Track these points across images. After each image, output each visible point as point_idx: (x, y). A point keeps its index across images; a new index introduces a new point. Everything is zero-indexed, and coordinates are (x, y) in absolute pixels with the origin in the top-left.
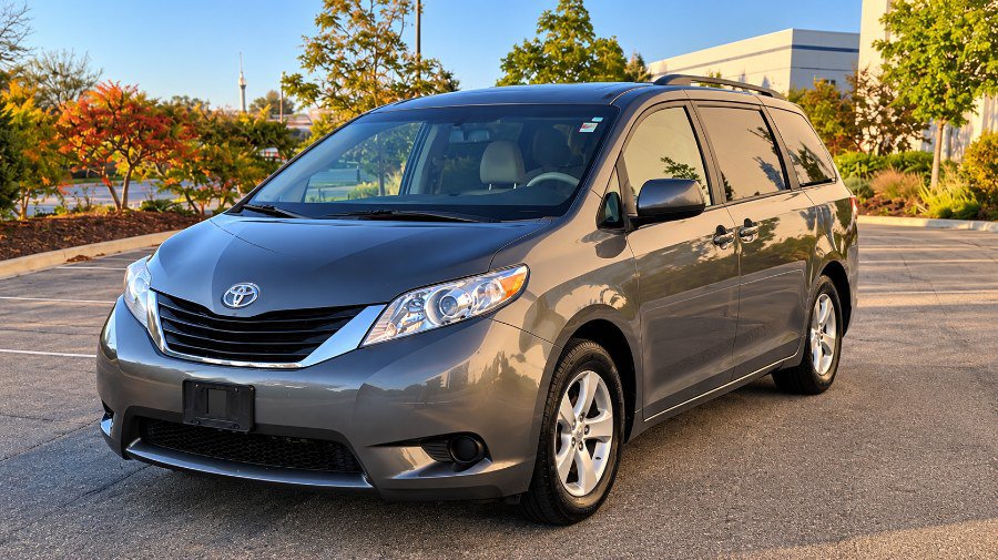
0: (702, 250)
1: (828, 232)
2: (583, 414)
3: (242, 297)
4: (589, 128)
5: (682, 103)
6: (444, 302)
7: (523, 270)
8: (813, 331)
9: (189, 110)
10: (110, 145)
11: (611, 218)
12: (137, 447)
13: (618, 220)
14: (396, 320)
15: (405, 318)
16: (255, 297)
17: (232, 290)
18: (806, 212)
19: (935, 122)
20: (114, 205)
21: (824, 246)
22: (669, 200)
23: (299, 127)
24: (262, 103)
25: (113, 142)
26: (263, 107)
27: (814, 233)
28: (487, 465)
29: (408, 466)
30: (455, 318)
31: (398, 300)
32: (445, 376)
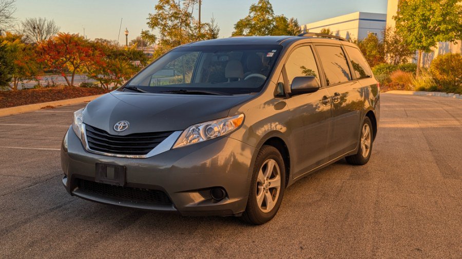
0: (317, 107)
1: (368, 99)
2: (268, 177)
3: (122, 127)
4: (271, 55)
5: (309, 44)
6: (208, 130)
7: (242, 115)
8: (362, 139)
9: (102, 45)
10: (65, 59)
11: (280, 93)
12: (77, 191)
13: (283, 94)
14: (187, 137)
15: (191, 137)
16: (127, 127)
17: (117, 124)
18: (359, 90)
19: (418, 51)
20: (67, 84)
21: (367, 105)
22: (304, 85)
23: (149, 52)
24: (134, 42)
25: (66, 58)
26: (134, 43)
27: (363, 99)
28: (227, 200)
29: (193, 201)
30: (212, 137)
31: (188, 129)
32: (208, 162)
